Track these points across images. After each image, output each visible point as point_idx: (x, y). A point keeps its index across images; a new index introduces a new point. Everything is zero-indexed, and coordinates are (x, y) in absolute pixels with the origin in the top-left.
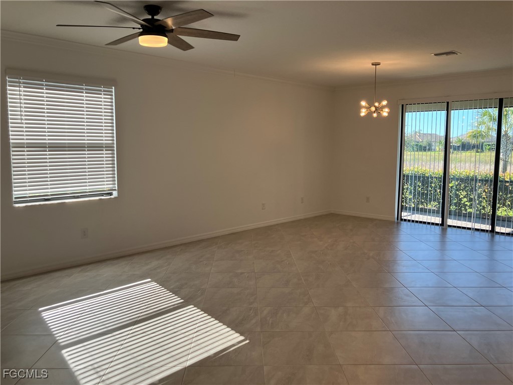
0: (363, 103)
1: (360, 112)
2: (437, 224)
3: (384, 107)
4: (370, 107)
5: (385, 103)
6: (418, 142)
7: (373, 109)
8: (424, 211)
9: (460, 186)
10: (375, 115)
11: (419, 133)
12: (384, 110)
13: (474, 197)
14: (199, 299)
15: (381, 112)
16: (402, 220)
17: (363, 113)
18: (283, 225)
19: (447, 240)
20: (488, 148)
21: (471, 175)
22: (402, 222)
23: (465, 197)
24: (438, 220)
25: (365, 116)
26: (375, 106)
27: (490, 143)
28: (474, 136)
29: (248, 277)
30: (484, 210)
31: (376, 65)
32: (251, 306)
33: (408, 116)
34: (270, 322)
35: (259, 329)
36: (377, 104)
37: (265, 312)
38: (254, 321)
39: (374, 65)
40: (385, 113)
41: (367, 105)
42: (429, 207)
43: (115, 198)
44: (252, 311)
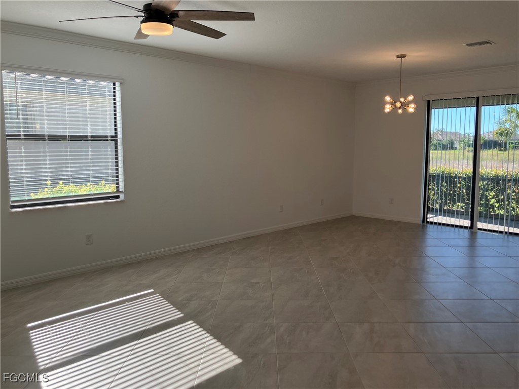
0: (388, 99)
1: (384, 108)
2: (466, 227)
3: (410, 102)
4: (396, 103)
5: (411, 98)
6: (441, 141)
7: (398, 105)
8: (451, 213)
9: (488, 186)
10: (400, 111)
11: (442, 131)
12: (410, 106)
13: (504, 197)
14: (209, 314)
15: (407, 108)
16: (428, 222)
17: (388, 108)
18: (302, 228)
19: (478, 245)
20: (512, 146)
21: (501, 175)
22: (428, 225)
23: (493, 198)
24: (467, 223)
25: (389, 113)
26: (401, 102)
27: (513, 141)
28: (501, 134)
29: (263, 287)
30: (514, 211)
31: (401, 57)
32: (267, 322)
33: (435, 113)
34: (288, 341)
35: (274, 350)
36: (402, 100)
37: (282, 329)
38: (269, 340)
39: (399, 57)
40: (411, 109)
41: (392, 101)
42: (455, 208)
43: (122, 201)
44: (267, 328)
